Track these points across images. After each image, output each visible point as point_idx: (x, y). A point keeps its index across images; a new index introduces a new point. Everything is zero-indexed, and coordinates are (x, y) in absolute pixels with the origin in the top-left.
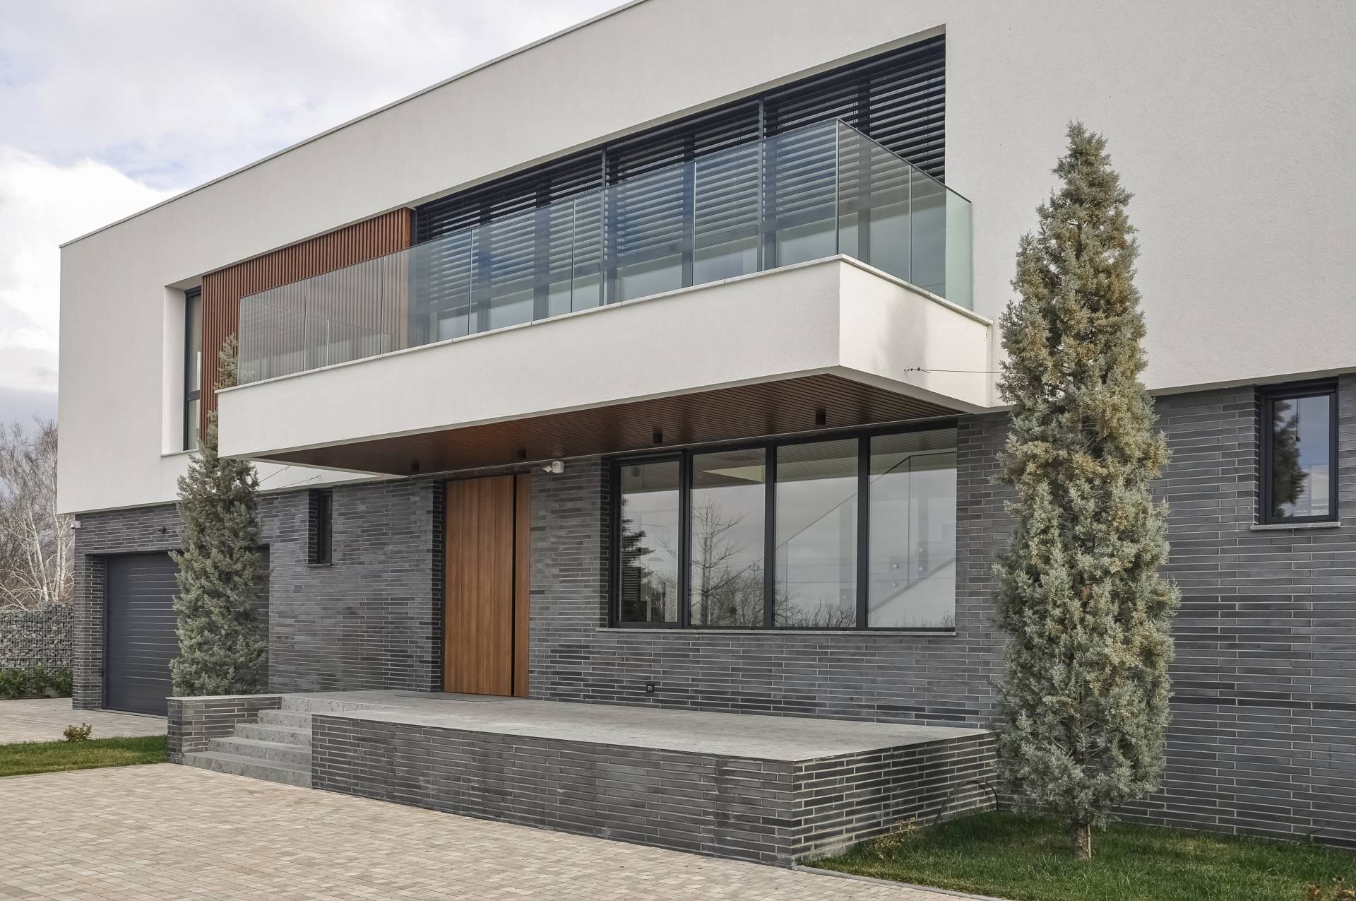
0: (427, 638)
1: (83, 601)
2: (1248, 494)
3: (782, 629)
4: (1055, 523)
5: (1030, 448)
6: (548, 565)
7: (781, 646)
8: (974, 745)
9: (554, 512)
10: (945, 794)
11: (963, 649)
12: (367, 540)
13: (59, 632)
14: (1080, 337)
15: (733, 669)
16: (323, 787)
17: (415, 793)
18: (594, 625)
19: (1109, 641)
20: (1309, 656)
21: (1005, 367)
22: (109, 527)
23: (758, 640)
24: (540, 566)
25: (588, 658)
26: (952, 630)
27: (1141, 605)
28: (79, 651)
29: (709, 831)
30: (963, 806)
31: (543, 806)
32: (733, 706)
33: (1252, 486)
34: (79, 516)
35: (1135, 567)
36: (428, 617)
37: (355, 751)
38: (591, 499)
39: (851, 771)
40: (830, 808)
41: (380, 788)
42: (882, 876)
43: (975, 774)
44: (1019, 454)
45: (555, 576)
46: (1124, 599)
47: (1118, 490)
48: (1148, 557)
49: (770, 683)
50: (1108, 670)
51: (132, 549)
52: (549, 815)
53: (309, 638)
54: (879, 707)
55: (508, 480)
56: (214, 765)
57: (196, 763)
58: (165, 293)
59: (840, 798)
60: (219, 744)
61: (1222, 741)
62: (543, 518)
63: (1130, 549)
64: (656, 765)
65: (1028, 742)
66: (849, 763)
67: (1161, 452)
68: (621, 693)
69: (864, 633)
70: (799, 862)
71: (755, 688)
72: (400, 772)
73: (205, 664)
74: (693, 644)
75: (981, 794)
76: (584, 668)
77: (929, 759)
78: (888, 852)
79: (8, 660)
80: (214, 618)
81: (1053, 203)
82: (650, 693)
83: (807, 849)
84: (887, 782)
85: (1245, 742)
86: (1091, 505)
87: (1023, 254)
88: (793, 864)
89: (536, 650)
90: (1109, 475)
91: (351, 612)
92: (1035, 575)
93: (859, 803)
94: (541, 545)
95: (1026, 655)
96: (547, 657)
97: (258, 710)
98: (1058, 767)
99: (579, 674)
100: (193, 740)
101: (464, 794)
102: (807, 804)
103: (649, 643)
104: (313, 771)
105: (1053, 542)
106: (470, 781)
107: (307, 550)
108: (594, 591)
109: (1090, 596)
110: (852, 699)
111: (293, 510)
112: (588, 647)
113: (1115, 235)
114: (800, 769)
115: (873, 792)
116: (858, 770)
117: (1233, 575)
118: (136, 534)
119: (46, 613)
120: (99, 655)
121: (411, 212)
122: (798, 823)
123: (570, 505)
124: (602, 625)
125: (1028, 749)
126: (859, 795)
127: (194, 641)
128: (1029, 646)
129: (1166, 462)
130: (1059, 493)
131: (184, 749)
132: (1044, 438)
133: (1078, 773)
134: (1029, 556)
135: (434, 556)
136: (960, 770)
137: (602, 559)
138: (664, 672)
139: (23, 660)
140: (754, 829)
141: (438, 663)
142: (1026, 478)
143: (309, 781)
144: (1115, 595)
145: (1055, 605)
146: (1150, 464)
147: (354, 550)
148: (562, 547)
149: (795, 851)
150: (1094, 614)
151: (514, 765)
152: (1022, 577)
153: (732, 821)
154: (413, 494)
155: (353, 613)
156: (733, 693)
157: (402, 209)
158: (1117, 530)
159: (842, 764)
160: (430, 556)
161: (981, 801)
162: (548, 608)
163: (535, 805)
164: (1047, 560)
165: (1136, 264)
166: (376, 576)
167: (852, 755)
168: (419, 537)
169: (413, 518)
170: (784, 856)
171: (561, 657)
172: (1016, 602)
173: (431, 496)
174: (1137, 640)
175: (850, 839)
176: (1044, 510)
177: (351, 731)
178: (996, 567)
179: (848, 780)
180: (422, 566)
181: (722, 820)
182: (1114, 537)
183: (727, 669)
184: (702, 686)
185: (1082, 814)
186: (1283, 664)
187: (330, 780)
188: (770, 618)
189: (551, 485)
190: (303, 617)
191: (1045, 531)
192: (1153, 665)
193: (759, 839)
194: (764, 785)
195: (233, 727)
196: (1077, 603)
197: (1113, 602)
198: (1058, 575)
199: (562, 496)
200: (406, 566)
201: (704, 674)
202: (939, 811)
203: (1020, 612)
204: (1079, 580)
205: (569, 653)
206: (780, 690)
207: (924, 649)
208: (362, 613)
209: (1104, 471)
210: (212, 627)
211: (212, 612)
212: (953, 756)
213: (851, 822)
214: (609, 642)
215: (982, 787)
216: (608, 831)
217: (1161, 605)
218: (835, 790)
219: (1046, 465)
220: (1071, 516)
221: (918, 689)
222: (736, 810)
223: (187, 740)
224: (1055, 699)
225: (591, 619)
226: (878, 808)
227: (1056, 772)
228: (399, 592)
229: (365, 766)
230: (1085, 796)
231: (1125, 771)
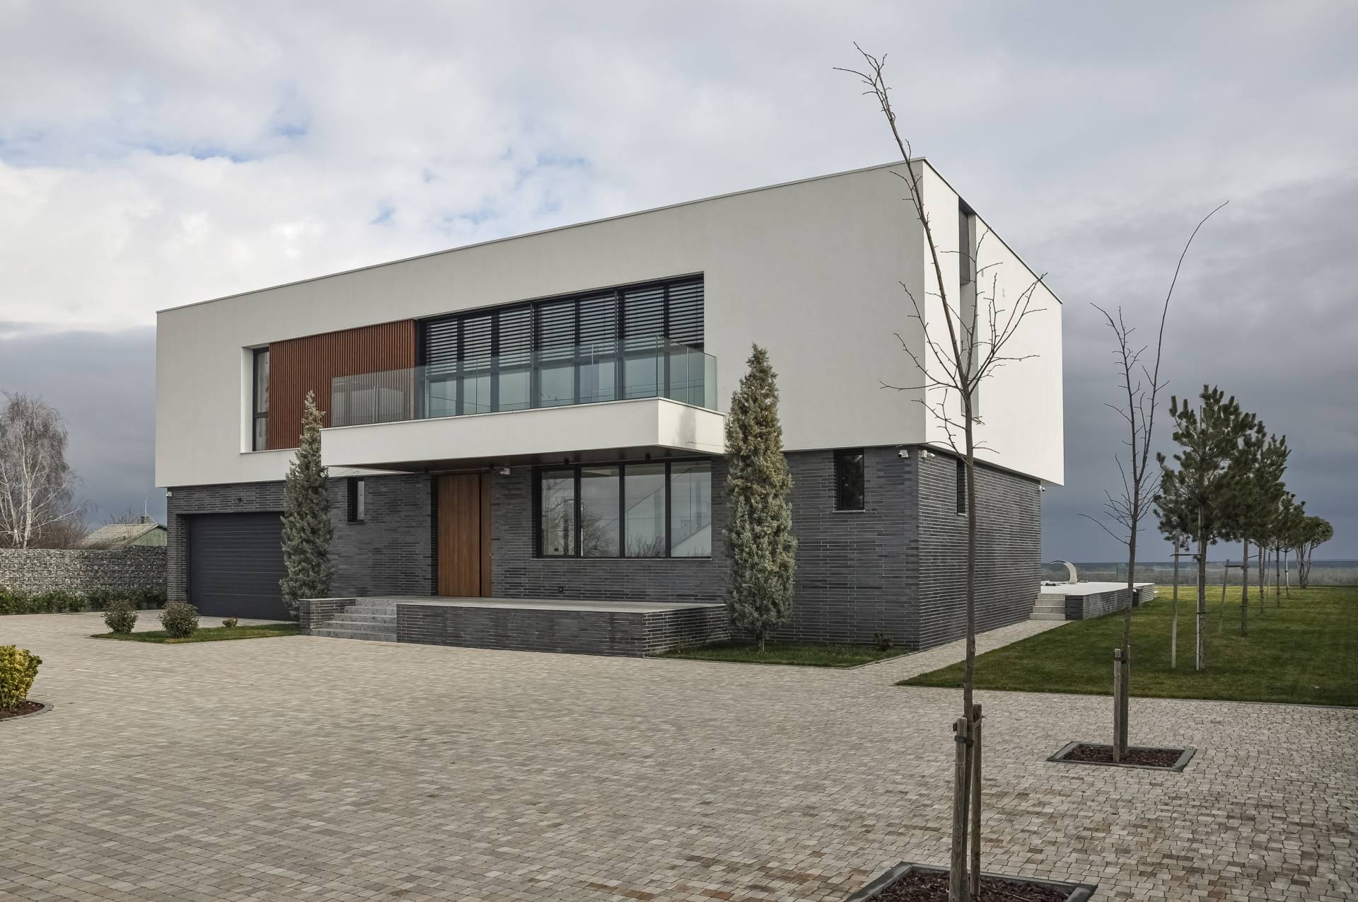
0: (429, 565)
1: (174, 544)
2: (832, 497)
3: (628, 558)
4: (746, 513)
5: (735, 482)
6: (501, 524)
7: (629, 566)
8: (720, 610)
9: (505, 495)
10: (707, 632)
11: (715, 567)
12: (388, 509)
13: (131, 565)
14: (756, 437)
15: (605, 579)
16: (404, 641)
17: (458, 640)
18: (530, 557)
19: (767, 561)
20: (854, 567)
21: (727, 446)
22: (195, 496)
23: (617, 563)
24: (497, 525)
25: (526, 574)
26: (710, 557)
27: (780, 546)
28: (172, 578)
29: (606, 645)
30: (715, 638)
31: (528, 641)
32: (605, 597)
33: (833, 493)
34: (170, 489)
35: (777, 532)
36: (429, 553)
37: (423, 622)
38: (526, 489)
39: (666, 619)
40: (658, 634)
41: (437, 639)
42: (680, 658)
43: (720, 624)
44: (732, 484)
45: (505, 530)
46: (773, 544)
47: (770, 499)
48: (783, 527)
49: (623, 585)
50: (767, 573)
51: (214, 511)
52: (532, 645)
53: (348, 567)
54: (678, 595)
55: (476, 477)
56: (332, 634)
57: (319, 634)
58: (242, 350)
59: (662, 630)
60: (329, 624)
61: (823, 605)
62: (498, 498)
63: (775, 524)
64: (583, 618)
65: (737, 603)
66: (665, 615)
67: (790, 483)
68: (544, 593)
69: (670, 559)
70: (646, 655)
71: (616, 588)
72: (450, 630)
73: (304, 582)
74: (584, 566)
75: (723, 634)
76: (523, 580)
77: (699, 616)
78: (682, 651)
79: (101, 585)
80: (308, 556)
81: (746, 378)
82: (561, 592)
83: (649, 650)
84: (681, 624)
85: (832, 605)
86: (760, 506)
87: (734, 398)
88: (644, 656)
89: (496, 571)
90: (767, 494)
91: (377, 551)
92: (738, 534)
93: (670, 633)
94: (499, 513)
95: (736, 567)
96: (502, 574)
97: (344, 606)
98: (748, 613)
99: (521, 583)
100: (315, 622)
101: (486, 639)
102: (649, 631)
103: (560, 566)
104: (397, 633)
105: (746, 521)
106: (489, 632)
107: (346, 514)
108: (529, 539)
109: (760, 543)
110: (664, 592)
111: (336, 489)
112: (526, 568)
113: (771, 393)
114: (645, 616)
115: (677, 628)
116: (669, 618)
117: (826, 532)
118: (218, 501)
119: (123, 552)
120: (185, 580)
121: (415, 320)
122: (645, 639)
123: (514, 492)
124: (533, 557)
125: (737, 606)
126: (669, 629)
127: (297, 568)
128: (737, 563)
129: (792, 486)
130: (747, 500)
131: (311, 627)
132: (741, 477)
133: (756, 615)
134: (737, 526)
135: (432, 518)
136: (713, 621)
137: (533, 521)
138: (569, 581)
139: (110, 585)
140: (626, 643)
141: (435, 580)
142: (735, 494)
143: (395, 639)
144: (770, 543)
145: (747, 547)
146: (785, 487)
147: (379, 514)
148: (510, 515)
149: (644, 651)
150: (761, 550)
151: (512, 623)
152: (734, 535)
153: (617, 640)
154: (418, 483)
155: (380, 551)
156: (605, 591)
157: (410, 320)
158: (771, 516)
159: (662, 615)
160: (430, 518)
161: (724, 637)
162: (502, 548)
163: (524, 641)
164: (743, 529)
165: (779, 405)
166: (395, 530)
167: (666, 612)
168: (422, 507)
169: (418, 496)
170: (640, 653)
171: (510, 574)
172: (732, 546)
173: (429, 484)
174: (779, 561)
175: (666, 648)
176: (742, 509)
177: (421, 612)
178: (724, 531)
179: (665, 622)
180: (424, 524)
181: (613, 640)
182: (769, 519)
183: (601, 578)
184: (588, 587)
185: (758, 632)
186: (845, 571)
187: (408, 637)
188: (622, 554)
189: (503, 481)
190: (344, 554)
191: (743, 516)
192: (787, 571)
193: (629, 647)
194: (631, 624)
195: (333, 615)
196: (755, 546)
197: (769, 546)
198: (747, 535)
199: (510, 487)
200: (414, 524)
201: (589, 582)
202: (705, 640)
203: (733, 550)
204: (756, 537)
205: (515, 572)
206: (628, 588)
207: (697, 567)
208: (385, 551)
209: (765, 492)
210: (307, 560)
211: (307, 552)
212: (710, 615)
213: (666, 641)
214: (537, 566)
215: (724, 630)
216: (560, 649)
217: (790, 546)
218: (659, 626)
219: (742, 489)
220: (752, 511)
221: (695, 586)
222: (619, 635)
223: (313, 622)
224: (747, 585)
225: (527, 554)
226: (677, 636)
227: (748, 615)
228: (409, 539)
229: (429, 629)
230: (759, 624)
231: (773, 613)
